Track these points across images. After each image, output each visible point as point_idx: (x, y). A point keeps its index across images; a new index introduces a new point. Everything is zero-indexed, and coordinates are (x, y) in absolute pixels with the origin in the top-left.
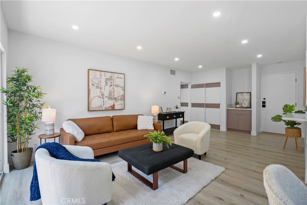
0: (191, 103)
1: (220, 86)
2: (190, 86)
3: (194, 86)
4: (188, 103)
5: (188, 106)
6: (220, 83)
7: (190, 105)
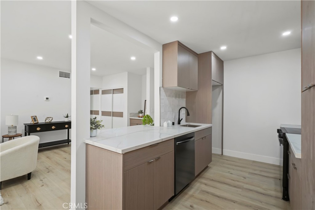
0: (102, 111)
1: (123, 93)
2: (100, 92)
3: (104, 92)
4: (98, 111)
5: (99, 115)
6: (123, 88)
7: (100, 113)
